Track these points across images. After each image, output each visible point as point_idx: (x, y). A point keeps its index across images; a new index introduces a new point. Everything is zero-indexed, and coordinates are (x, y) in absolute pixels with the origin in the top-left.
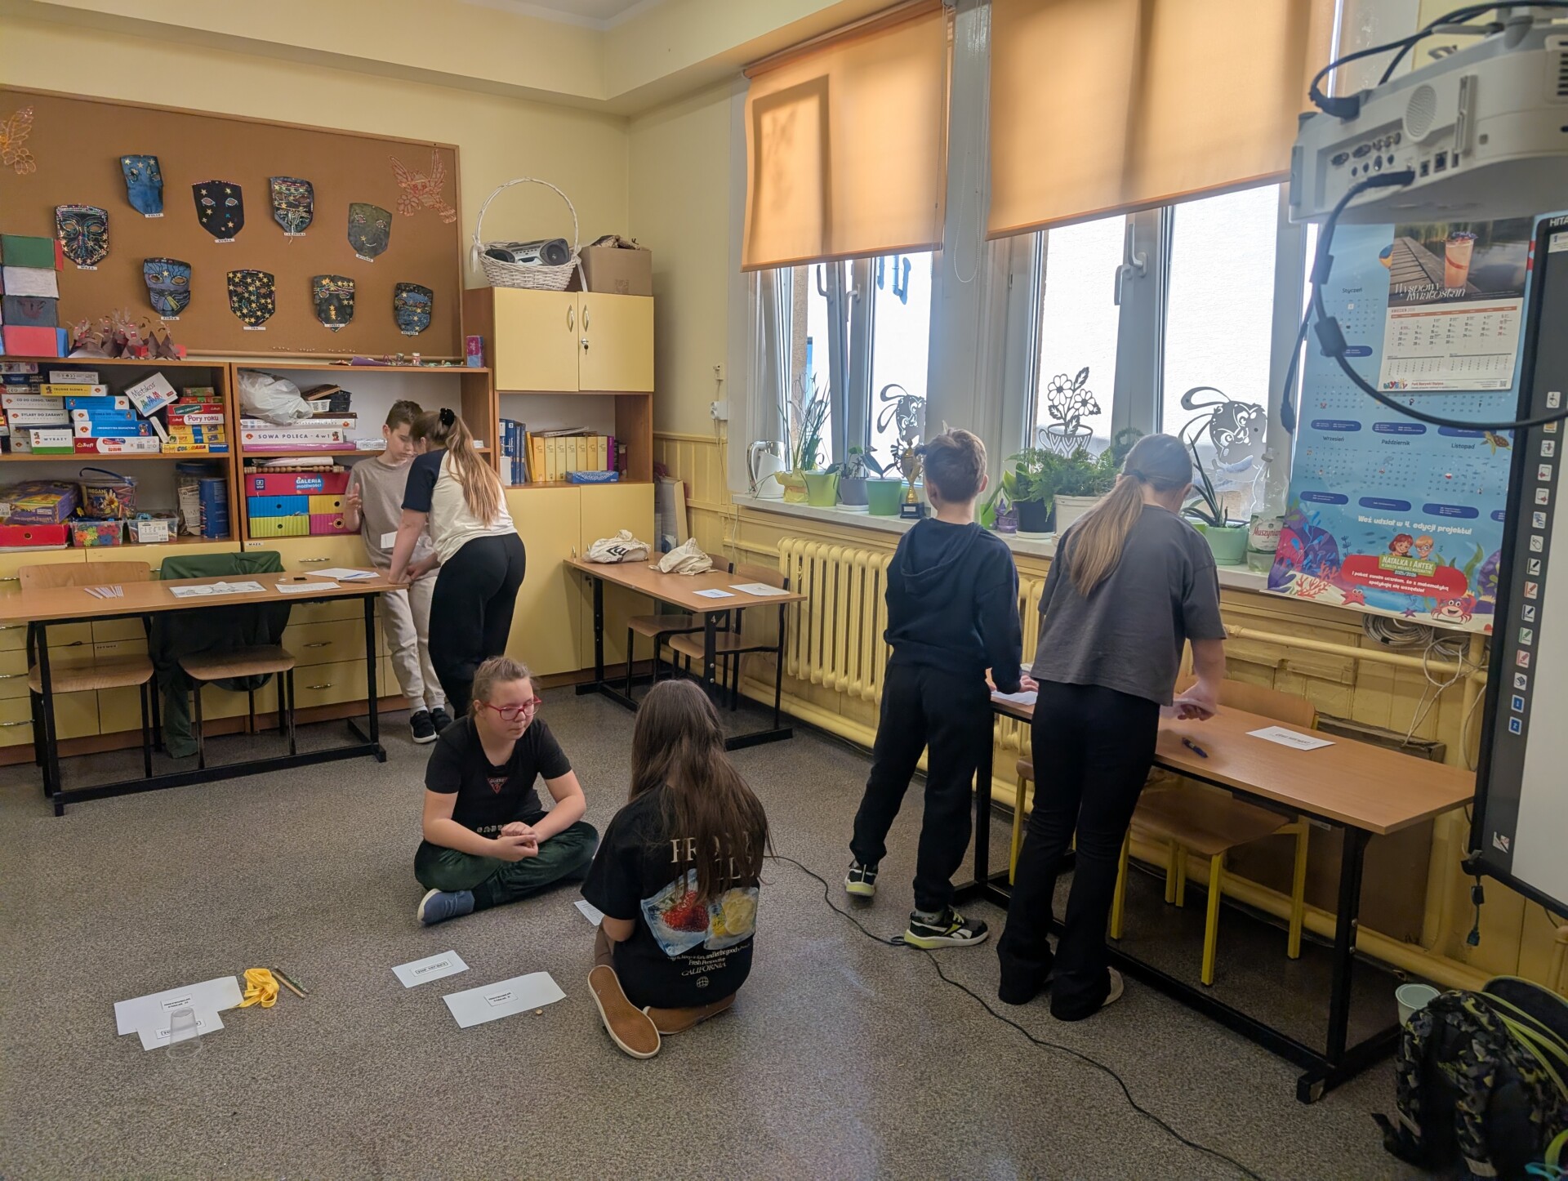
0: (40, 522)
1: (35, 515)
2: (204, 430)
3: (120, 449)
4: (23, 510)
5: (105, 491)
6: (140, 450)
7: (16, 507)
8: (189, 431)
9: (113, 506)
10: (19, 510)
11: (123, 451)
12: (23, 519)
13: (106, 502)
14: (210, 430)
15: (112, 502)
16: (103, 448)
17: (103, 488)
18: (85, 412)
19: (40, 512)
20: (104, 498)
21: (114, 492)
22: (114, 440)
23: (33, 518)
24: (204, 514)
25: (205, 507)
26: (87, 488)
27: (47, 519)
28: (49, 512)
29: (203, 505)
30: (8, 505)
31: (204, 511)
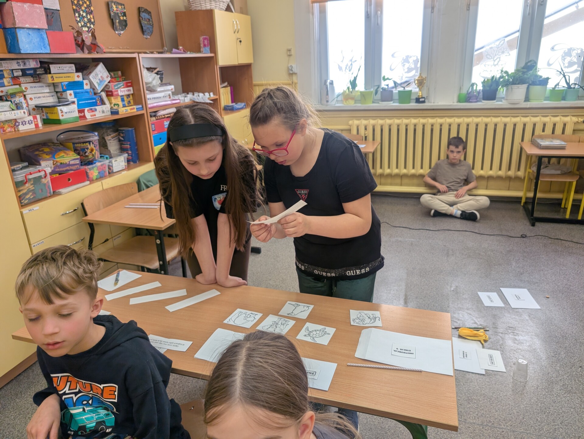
0: (71, 170)
1: (69, 165)
2: (125, 98)
3: (95, 115)
4: (61, 163)
6: (103, 115)
7: (57, 162)
8: (119, 99)
9: (93, 153)
10: (59, 164)
11: (97, 116)
12: (61, 169)
13: (89, 151)
14: (127, 98)
15: (92, 150)
16: (88, 115)
17: (87, 142)
18: (72, 92)
19: (72, 162)
20: (87, 149)
21: (93, 143)
22: (91, 109)
23: (68, 168)
24: (129, 150)
25: (130, 146)
26: (74, 144)
27: (76, 166)
28: (78, 162)
29: (127, 145)
30: (52, 162)
31: (129, 148)
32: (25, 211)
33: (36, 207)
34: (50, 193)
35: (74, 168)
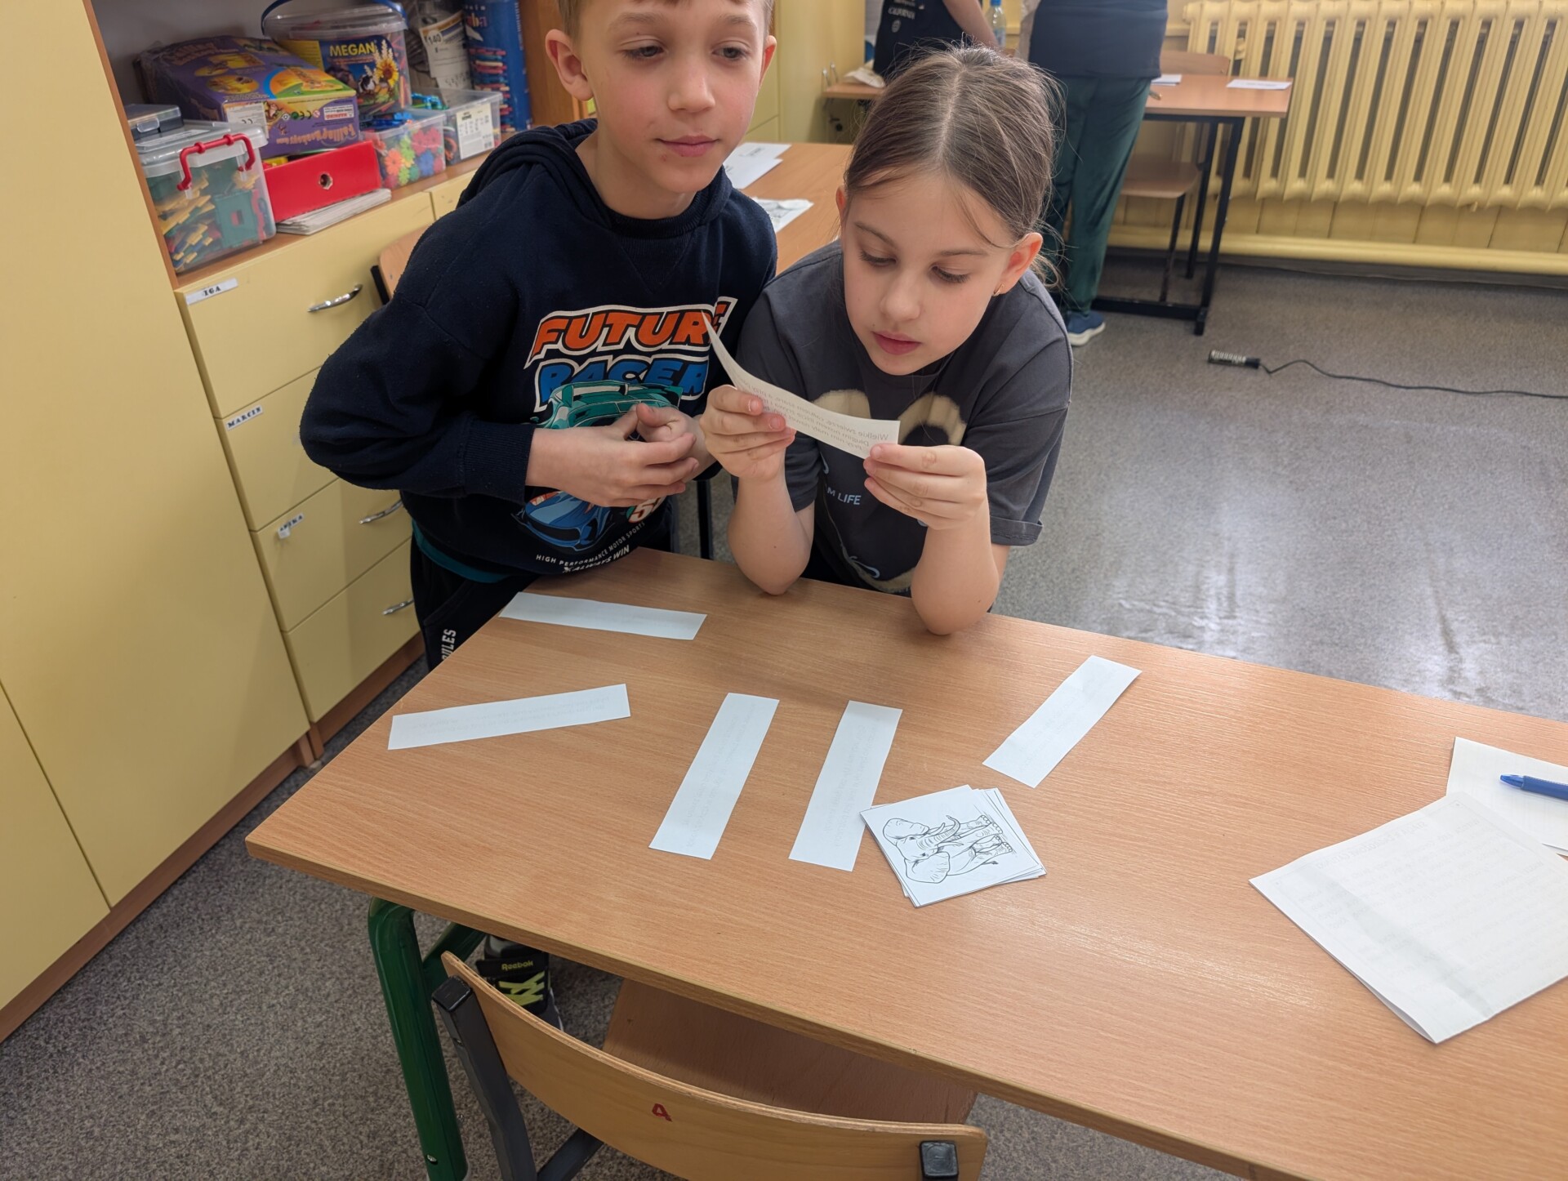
0: (330, 142)
1: (321, 123)
4: (295, 116)
5: (372, 47)
7: (279, 109)
9: (391, 82)
10: (286, 117)
12: (295, 139)
13: (377, 75)
15: (388, 73)
17: (368, 39)
19: (331, 113)
20: (372, 65)
21: (389, 45)
23: (316, 135)
24: (502, 80)
25: (504, 63)
26: (324, 43)
27: (345, 130)
28: (349, 111)
29: (496, 60)
30: (263, 107)
31: (501, 72)
32: (193, 292)
33: (227, 279)
34: (267, 227)
35: (339, 134)
